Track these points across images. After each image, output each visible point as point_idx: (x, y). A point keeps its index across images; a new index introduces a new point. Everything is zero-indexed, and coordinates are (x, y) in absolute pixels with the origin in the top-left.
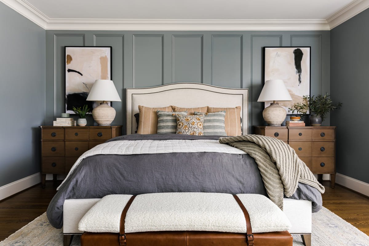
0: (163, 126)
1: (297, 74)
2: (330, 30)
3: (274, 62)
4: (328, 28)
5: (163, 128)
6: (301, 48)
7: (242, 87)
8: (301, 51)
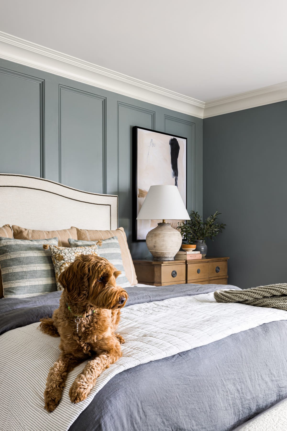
0: (22, 272)
1: (173, 178)
2: (203, 118)
3: (148, 154)
4: (201, 115)
5: (23, 278)
6: (178, 139)
7: (105, 191)
8: (177, 142)
